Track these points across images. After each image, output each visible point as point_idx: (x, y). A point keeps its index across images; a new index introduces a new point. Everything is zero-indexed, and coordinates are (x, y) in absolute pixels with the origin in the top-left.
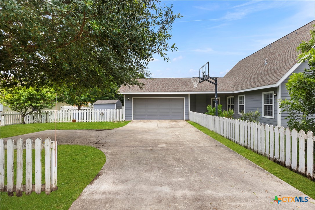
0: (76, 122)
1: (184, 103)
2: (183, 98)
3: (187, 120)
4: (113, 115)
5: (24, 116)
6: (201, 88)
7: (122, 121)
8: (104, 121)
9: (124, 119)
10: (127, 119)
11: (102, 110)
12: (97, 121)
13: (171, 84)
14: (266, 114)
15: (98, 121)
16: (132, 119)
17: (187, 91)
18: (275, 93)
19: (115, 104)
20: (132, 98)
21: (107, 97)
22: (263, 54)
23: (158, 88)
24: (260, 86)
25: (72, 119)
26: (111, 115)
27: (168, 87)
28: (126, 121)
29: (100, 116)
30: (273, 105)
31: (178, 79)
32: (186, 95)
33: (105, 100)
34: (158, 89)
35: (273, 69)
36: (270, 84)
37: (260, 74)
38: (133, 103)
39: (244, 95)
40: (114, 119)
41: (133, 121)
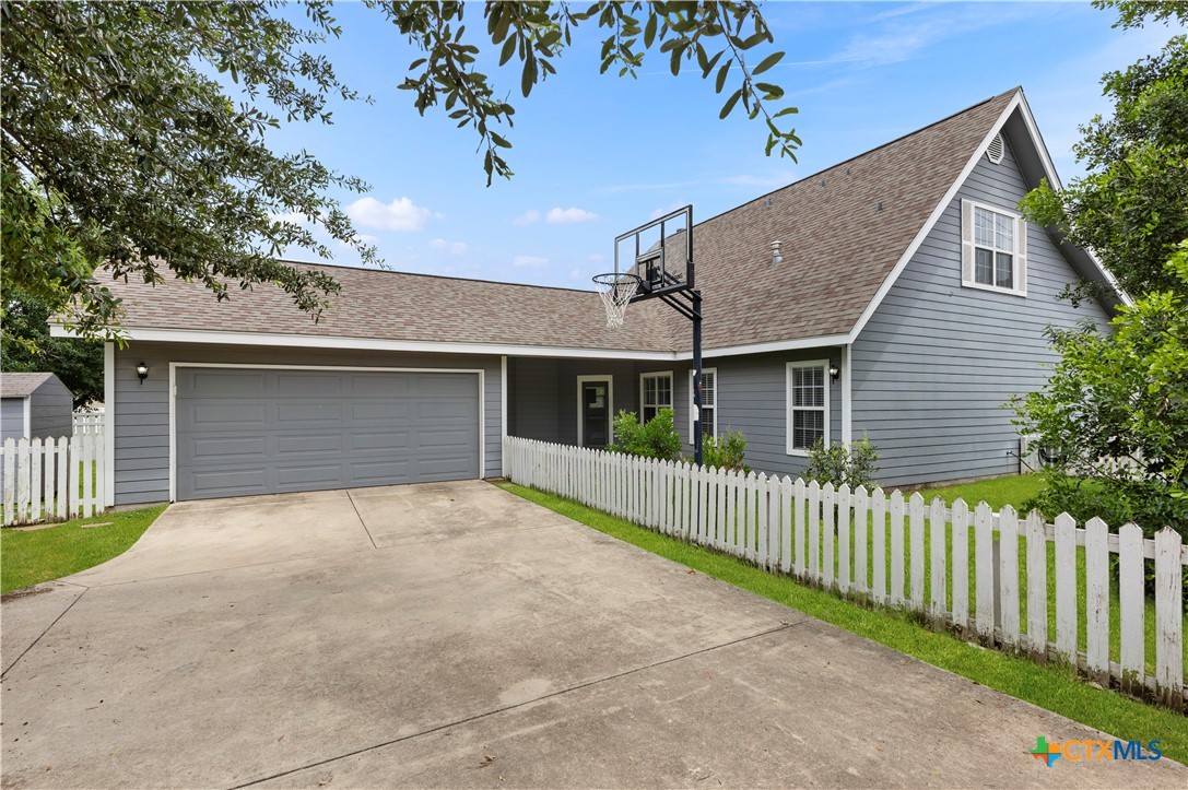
1: (477, 398)
2: (478, 374)
3: (499, 479)
4: (9, 482)
6: (555, 332)
7: (88, 514)
9: (106, 497)
10: (125, 499)
13: (408, 301)
14: (798, 444)
16: (172, 496)
17: (498, 340)
18: (832, 367)
19: (21, 399)
20: (172, 366)
22: (751, 225)
23: (343, 316)
24: (789, 339)
27: (399, 315)
28: (119, 510)
30: (826, 408)
31: (438, 282)
32: (491, 362)
34: (344, 320)
35: (814, 281)
36: (827, 333)
37: (769, 294)
38: (178, 398)
39: (714, 371)
41: (182, 508)
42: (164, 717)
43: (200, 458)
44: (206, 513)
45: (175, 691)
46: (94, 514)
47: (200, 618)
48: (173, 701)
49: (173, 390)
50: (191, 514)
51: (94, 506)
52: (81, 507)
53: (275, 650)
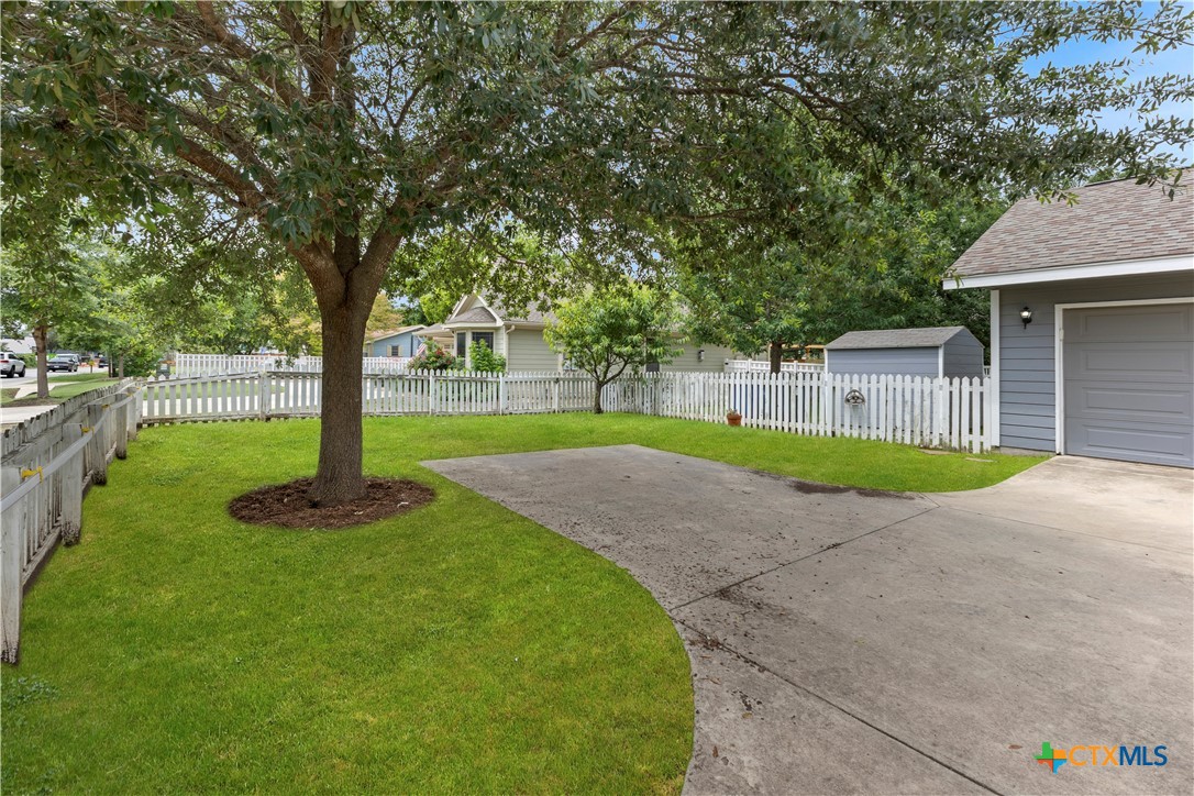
0: (743, 423)
4: (917, 411)
5: (600, 385)
7: (976, 450)
8: (864, 437)
9: (992, 437)
10: (1009, 441)
11: (856, 377)
12: (829, 434)
15: (833, 433)
16: (1059, 446)
19: (937, 348)
20: (1059, 309)
21: (896, 318)
25: (729, 407)
26: (908, 409)
28: (1003, 450)
29: (843, 407)
33: (886, 328)
40: (926, 432)
41: (1067, 462)
42: (915, 638)
43: (1092, 411)
44: (1093, 472)
45: (942, 622)
46: (982, 451)
47: (1016, 569)
48: (934, 630)
49: (1059, 335)
50: (1074, 470)
51: (982, 443)
52: (971, 442)
53: (1082, 644)
